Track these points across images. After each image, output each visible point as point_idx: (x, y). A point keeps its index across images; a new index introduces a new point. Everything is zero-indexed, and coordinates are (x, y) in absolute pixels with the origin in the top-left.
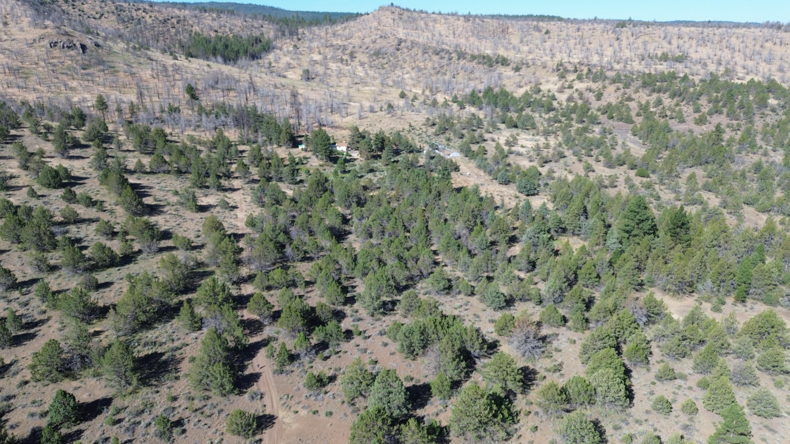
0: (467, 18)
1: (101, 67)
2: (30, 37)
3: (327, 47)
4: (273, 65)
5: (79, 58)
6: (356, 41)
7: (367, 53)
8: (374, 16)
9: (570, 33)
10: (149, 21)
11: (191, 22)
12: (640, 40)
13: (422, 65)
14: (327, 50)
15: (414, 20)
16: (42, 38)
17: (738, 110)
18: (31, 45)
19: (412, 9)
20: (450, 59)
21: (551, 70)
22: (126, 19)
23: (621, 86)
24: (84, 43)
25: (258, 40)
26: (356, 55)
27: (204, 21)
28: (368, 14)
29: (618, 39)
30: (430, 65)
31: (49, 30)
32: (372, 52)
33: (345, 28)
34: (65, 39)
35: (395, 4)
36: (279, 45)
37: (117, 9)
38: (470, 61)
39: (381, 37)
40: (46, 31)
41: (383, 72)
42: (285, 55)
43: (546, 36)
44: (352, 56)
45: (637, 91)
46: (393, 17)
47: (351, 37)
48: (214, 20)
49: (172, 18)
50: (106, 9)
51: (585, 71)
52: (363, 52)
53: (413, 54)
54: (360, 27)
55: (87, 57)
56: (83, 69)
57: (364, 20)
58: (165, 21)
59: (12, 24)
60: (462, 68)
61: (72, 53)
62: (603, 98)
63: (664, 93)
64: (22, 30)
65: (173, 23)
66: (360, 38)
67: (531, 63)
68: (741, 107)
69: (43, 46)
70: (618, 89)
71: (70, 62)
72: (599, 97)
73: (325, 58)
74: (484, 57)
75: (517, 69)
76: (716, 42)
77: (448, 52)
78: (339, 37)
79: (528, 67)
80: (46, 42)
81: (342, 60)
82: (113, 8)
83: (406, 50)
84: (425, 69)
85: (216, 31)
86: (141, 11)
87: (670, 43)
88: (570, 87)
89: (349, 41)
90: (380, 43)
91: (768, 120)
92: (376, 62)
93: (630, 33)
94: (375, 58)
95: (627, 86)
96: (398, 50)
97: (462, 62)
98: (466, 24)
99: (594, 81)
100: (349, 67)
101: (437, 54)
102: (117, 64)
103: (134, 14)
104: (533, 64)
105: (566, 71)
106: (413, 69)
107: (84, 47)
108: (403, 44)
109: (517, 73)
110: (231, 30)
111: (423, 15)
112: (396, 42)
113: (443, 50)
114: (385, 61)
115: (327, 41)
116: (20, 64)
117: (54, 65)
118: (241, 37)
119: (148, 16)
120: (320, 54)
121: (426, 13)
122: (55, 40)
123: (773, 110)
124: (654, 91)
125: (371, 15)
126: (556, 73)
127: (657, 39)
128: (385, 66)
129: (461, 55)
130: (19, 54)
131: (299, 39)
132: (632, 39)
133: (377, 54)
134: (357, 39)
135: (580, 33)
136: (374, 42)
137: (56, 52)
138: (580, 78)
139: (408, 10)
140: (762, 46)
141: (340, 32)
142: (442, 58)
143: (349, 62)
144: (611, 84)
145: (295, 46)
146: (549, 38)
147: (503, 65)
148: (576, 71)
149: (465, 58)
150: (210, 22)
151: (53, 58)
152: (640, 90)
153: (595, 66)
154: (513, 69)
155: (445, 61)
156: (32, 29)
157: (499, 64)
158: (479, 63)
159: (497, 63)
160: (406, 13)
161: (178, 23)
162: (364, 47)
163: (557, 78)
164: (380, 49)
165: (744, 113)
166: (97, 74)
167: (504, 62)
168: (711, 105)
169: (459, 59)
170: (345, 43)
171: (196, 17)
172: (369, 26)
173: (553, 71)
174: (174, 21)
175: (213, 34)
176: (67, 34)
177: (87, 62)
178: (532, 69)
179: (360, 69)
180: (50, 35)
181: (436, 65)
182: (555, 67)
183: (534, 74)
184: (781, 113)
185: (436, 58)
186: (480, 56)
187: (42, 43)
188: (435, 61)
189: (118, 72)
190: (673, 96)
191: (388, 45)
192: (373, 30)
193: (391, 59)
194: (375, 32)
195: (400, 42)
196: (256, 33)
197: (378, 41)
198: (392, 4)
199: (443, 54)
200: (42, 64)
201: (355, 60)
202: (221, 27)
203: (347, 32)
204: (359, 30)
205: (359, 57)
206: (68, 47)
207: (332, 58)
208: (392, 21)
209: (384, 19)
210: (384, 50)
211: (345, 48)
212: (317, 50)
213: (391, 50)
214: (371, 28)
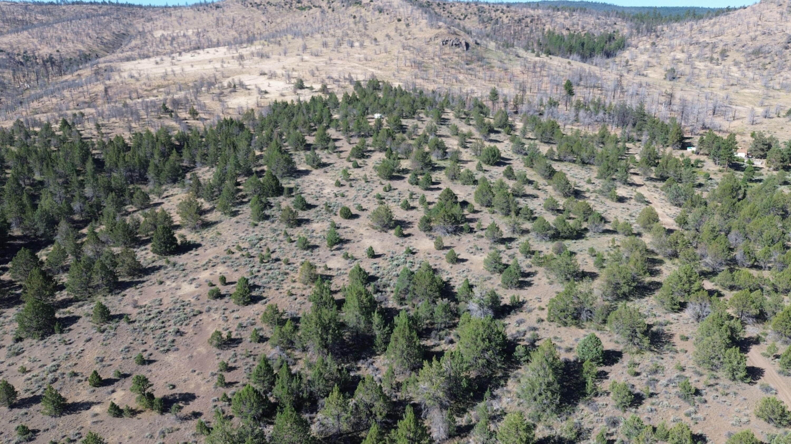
1: (480, 63)
2: (428, 36)
3: (691, 44)
4: (630, 63)
5: (464, 54)
6: (728, 38)
7: (743, 51)
8: (753, 10)
10: (506, 21)
11: (544, 21)
14: (692, 48)
16: (436, 37)
18: (428, 43)
22: (486, 20)
24: (468, 41)
25: (611, 38)
26: (728, 53)
27: (556, 20)
28: (745, 8)
31: (442, 30)
32: (750, 51)
33: (715, 24)
34: (453, 37)
36: (633, 43)
37: (479, 10)
39: (764, 34)
40: (440, 30)
41: (765, 73)
42: (642, 53)
44: (724, 54)
46: (779, 10)
47: (722, 34)
48: (566, 18)
49: (526, 17)
50: (470, 10)
52: (737, 51)
54: (734, 22)
55: (469, 54)
56: (467, 64)
57: (739, 15)
58: (520, 20)
59: (412, 25)
61: (458, 50)
64: (421, 30)
65: (527, 23)
66: (733, 35)
69: (437, 44)
71: (457, 58)
73: (690, 56)
78: (707, 34)
80: (439, 41)
81: (712, 59)
82: (476, 9)
85: (568, 29)
89: (719, 38)
90: (761, 41)
92: (756, 62)
94: (753, 57)
96: (787, 48)
100: (721, 67)
102: (492, 61)
103: (493, 14)
107: (467, 45)
110: (583, 28)
112: (784, 39)
114: (768, 61)
115: (691, 38)
116: (421, 59)
117: (446, 61)
118: (593, 35)
119: (505, 16)
120: (683, 52)
122: (447, 39)
125: (748, 9)
128: (768, 66)
130: (419, 50)
131: (658, 37)
133: (757, 52)
134: (730, 36)
136: (753, 39)
137: (447, 49)
141: (708, 28)
143: (720, 61)
145: (653, 44)
150: (562, 20)
151: (445, 54)
156: (429, 29)
161: (531, 22)
162: (740, 45)
164: (762, 47)
166: (478, 69)
170: (714, 40)
171: (549, 15)
172: (746, 21)
174: (529, 20)
175: (565, 33)
176: (455, 33)
177: (469, 59)
179: (734, 69)
180: (443, 34)
187: (436, 42)
189: (493, 67)
192: (751, 25)
193: (776, 58)
194: (754, 28)
196: (610, 31)
197: (760, 38)
200: (437, 59)
201: (728, 59)
202: (573, 25)
203: (716, 28)
204: (733, 26)
205: (733, 55)
206: (456, 45)
207: (698, 56)
208: (778, 15)
209: (767, 13)
210: (767, 48)
211: (714, 46)
212: (680, 48)
213: (777, 48)
214: (748, 23)
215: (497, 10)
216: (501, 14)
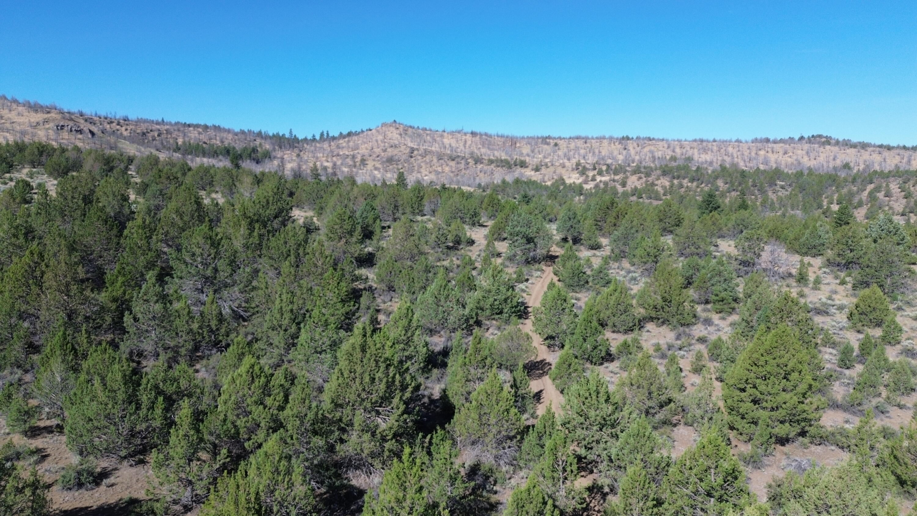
0: (473, 134)
2: (32, 120)
3: (333, 156)
5: (90, 141)
6: (363, 150)
7: (379, 161)
8: (378, 131)
9: (578, 145)
11: (174, 135)
12: (646, 149)
13: (440, 169)
14: (334, 159)
15: (419, 135)
16: (46, 121)
17: (752, 188)
18: (35, 127)
19: (416, 127)
20: (468, 164)
21: (570, 169)
23: (643, 175)
24: (91, 129)
25: (254, 150)
26: (367, 162)
27: (189, 135)
28: (371, 130)
29: (625, 149)
30: (447, 169)
31: (53, 115)
32: (384, 160)
33: (349, 141)
34: (71, 124)
35: (398, 121)
36: (279, 155)
38: (488, 165)
39: (392, 147)
40: (49, 115)
42: (289, 162)
43: (557, 148)
44: (363, 163)
45: (658, 179)
46: (398, 132)
47: (358, 149)
49: (151, 131)
51: (604, 168)
52: (374, 160)
53: (428, 161)
54: (365, 140)
55: (97, 142)
57: (367, 135)
58: (144, 134)
60: (481, 172)
61: (80, 136)
62: (627, 186)
63: (684, 179)
64: (20, 114)
65: (154, 136)
66: (367, 149)
67: (549, 164)
68: (754, 185)
69: (49, 129)
70: (640, 178)
72: (624, 185)
74: (502, 161)
75: (537, 169)
76: (715, 151)
77: (463, 158)
79: (548, 167)
80: (51, 126)
83: (420, 158)
84: (443, 172)
85: (205, 143)
86: (114, 124)
87: (674, 151)
88: (593, 179)
89: (356, 152)
90: (391, 152)
91: (780, 194)
92: (391, 167)
93: (635, 145)
94: (388, 164)
95: (648, 175)
96: (411, 157)
97: (480, 166)
98: (474, 139)
99: (615, 174)
100: (364, 171)
101: (453, 160)
103: (107, 126)
104: (552, 165)
105: (585, 169)
106: (430, 173)
107: (92, 133)
108: (416, 152)
109: (538, 173)
110: (222, 142)
111: (428, 132)
112: (408, 150)
113: (458, 156)
115: (332, 151)
118: (234, 148)
119: (123, 129)
120: (328, 161)
121: (431, 130)
122: (62, 123)
123: (782, 187)
124: (674, 178)
125: (374, 131)
126: (576, 172)
127: (661, 149)
129: (478, 160)
131: (301, 151)
132: (638, 149)
133: (390, 161)
135: (588, 145)
136: (384, 151)
137: (65, 134)
138: (600, 173)
139: (411, 127)
140: (756, 154)
141: (344, 145)
142: (458, 163)
143: (361, 167)
144: (632, 175)
145: (298, 155)
146: (559, 149)
147: (522, 167)
148: (595, 169)
149: (482, 163)
150: (197, 135)
151: (62, 139)
152: (661, 178)
153: (612, 164)
154: (532, 170)
155: (462, 166)
156: (33, 113)
157: (518, 167)
158: (498, 166)
159: (516, 165)
160: (410, 130)
161: (159, 135)
162: (375, 156)
163: (578, 175)
164: (392, 156)
165: (759, 190)
167: (523, 165)
168: (727, 186)
169: (476, 163)
170: (352, 153)
171: (179, 130)
172: (374, 139)
173: (573, 170)
174: (154, 134)
175: (203, 145)
178: (552, 169)
180: (54, 120)
181: (454, 169)
182: (574, 166)
183: (555, 172)
184: (790, 190)
185: (453, 164)
186: (497, 160)
187: (47, 126)
188: (451, 167)
190: (692, 180)
191: (400, 154)
192: (380, 142)
193: (406, 165)
194: (382, 145)
195: (412, 150)
196: (252, 145)
197: (389, 150)
198: (395, 121)
199: (459, 160)
201: (368, 166)
202: (210, 139)
203: (351, 144)
204: (365, 143)
205: (370, 164)
206: (77, 131)
207: (342, 164)
208: (398, 136)
209: (389, 135)
210: (397, 158)
211: (354, 157)
212: (324, 159)
213: (404, 157)
214: (377, 141)
215: (112, 122)
216: (118, 127)
